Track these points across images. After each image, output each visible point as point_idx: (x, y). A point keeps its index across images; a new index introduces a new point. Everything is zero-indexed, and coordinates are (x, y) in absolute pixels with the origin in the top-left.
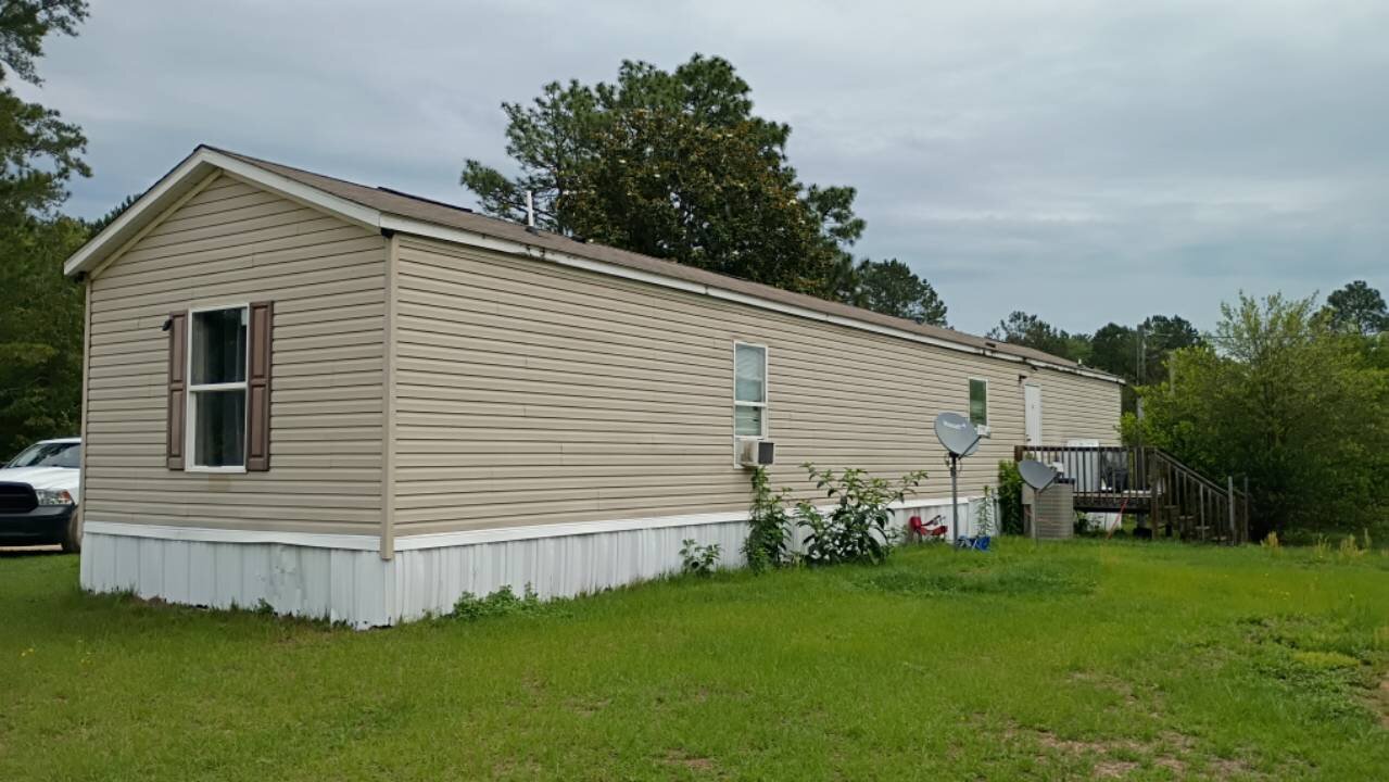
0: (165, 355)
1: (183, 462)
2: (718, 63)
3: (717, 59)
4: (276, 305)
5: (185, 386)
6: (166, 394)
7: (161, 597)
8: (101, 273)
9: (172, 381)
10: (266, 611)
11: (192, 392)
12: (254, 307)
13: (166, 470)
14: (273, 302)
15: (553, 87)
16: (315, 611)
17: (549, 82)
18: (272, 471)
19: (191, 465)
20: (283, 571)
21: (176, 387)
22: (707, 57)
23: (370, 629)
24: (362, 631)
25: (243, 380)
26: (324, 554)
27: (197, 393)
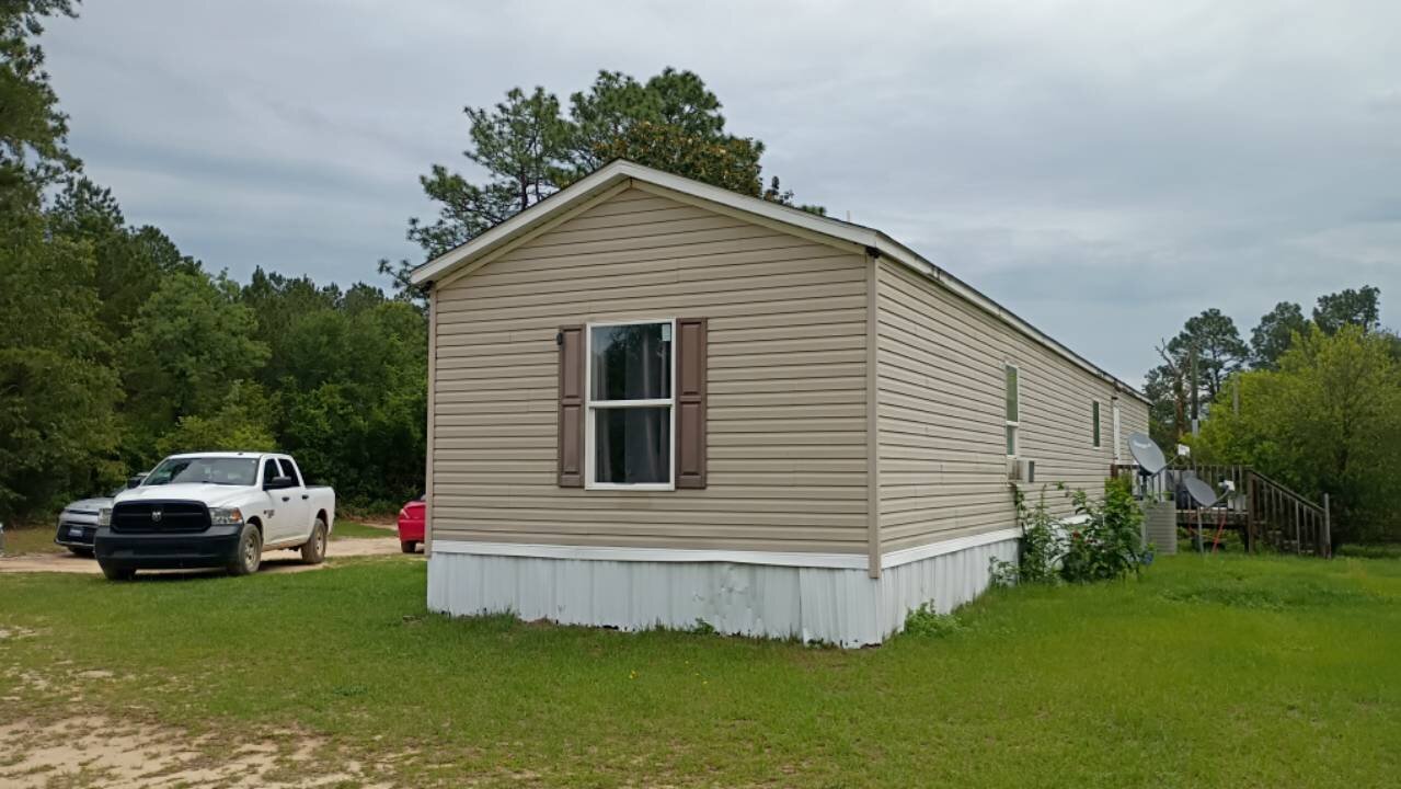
0: (555, 369)
1: (583, 478)
2: (689, 78)
3: (688, 74)
4: (709, 321)
5: (584, 402)
6: (556, 409)
7: (549, 617)
8: (451, 283)
9: (563, 395)
10: (706, 630)
11: (591, 408)
12: (681, 323)
13: (556, 487)
14: (707, 318)
15: (514, 94)
16: (778, 629)
17: (512, 88)
18: (709, 488)
19: (591, 483)
20: (731, 590)
21: (569, 402)
22: (679, 72)
23: (862, 647)
24: (851, 650)
25: (669, 396)
26: (790, 573)
27: (599, 411)
